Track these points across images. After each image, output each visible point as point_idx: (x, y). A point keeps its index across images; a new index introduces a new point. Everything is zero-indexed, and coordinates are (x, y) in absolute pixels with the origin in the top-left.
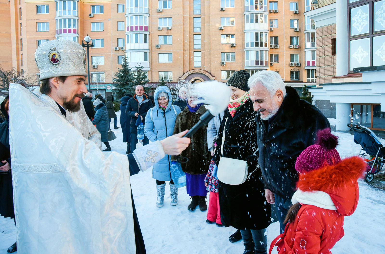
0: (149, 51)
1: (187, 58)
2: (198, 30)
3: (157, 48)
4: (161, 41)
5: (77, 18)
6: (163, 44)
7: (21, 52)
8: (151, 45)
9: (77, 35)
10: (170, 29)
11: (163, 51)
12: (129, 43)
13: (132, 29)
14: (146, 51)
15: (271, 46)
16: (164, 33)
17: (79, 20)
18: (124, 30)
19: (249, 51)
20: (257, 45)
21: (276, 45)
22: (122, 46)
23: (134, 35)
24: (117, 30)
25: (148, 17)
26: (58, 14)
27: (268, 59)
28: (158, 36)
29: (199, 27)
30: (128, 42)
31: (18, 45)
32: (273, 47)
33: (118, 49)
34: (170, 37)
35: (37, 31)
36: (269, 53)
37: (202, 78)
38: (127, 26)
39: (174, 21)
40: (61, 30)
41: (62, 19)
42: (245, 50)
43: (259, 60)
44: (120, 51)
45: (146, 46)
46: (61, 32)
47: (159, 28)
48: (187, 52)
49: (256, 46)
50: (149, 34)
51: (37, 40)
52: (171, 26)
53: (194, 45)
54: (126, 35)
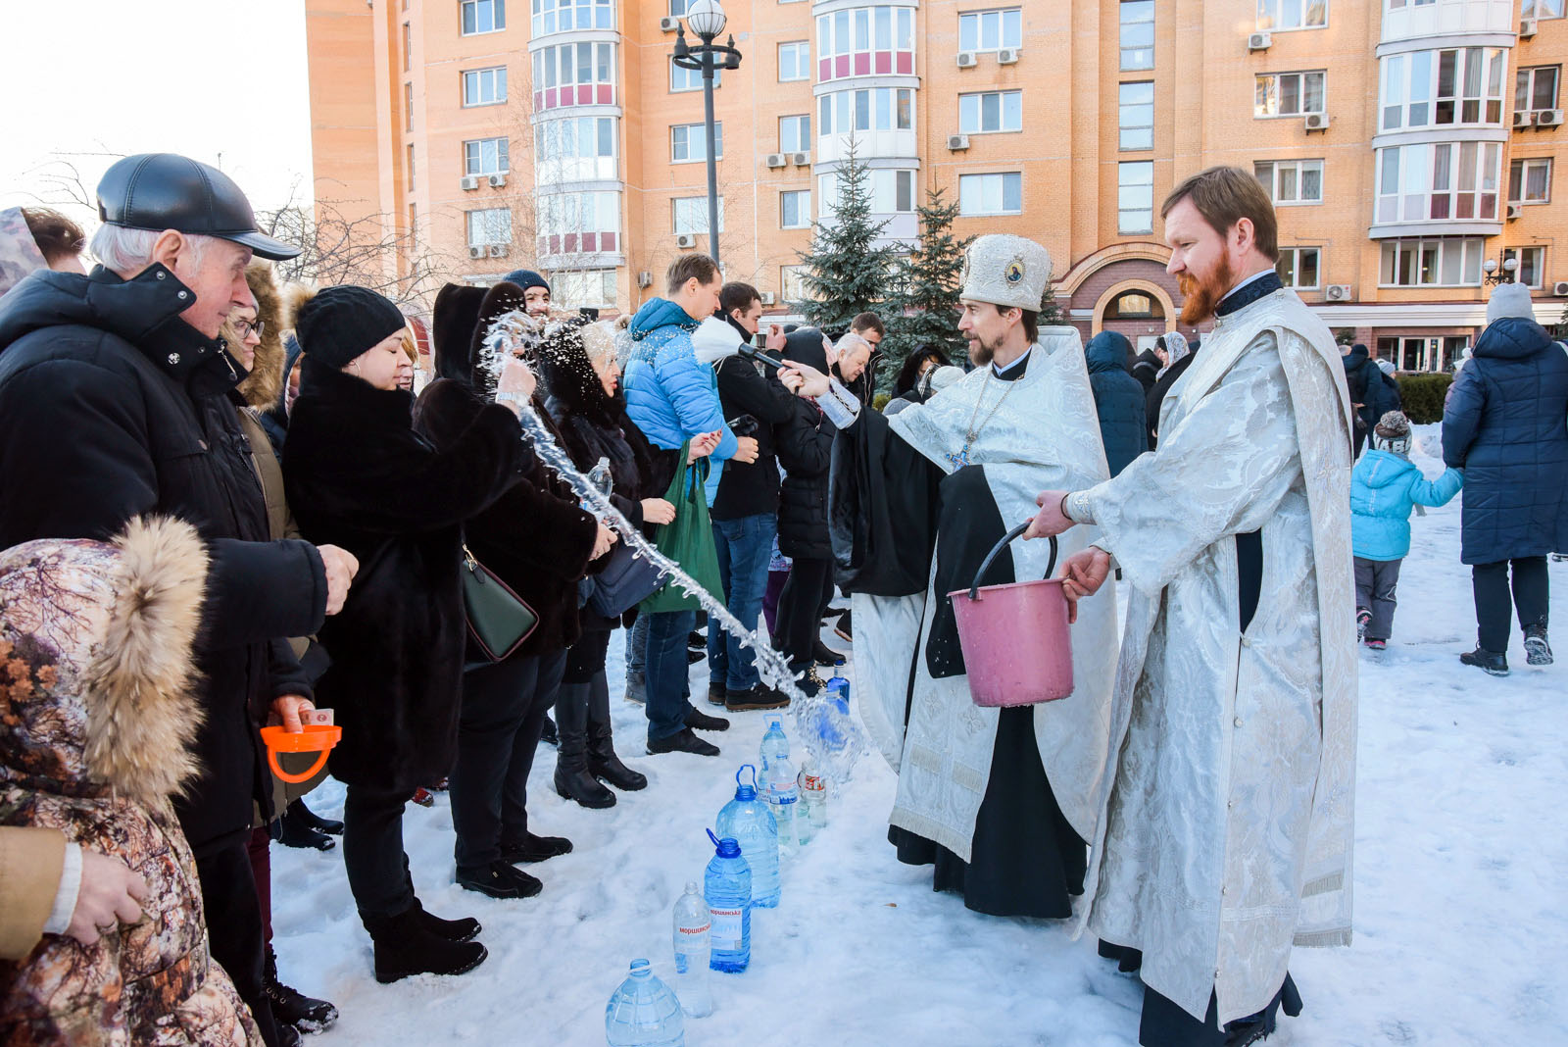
0: (916, 164)
1: (1090, 191)
2: (1140, 59)
3: (953, 151)
4: (970, 121)
5: (614, 37)
6: (980, 131)
7: (409, 198)
8: (925, 138)
9: (616, 111)
10: (1013, 58)
11: (982, 165)
12: (829, 132)
13: (842, 70)
14: (904, 165)
15: (1517, 118)
16: (986, 80)
17: (622, 47)
18: (808, 77)
19: (1396, 148)
20: (1445, 113)
21: (1545, 113)
22: (799, 151)
23: (852, 95)
24: (778, 81)
25: (913, 10)
26: (539, 28)
27: (1499, 187)
28: (959, 94)
29: (1146, 48)
30: (826, 130)
31: (401, 169)
32: (1526, 121)
33: (781, 162)
34: (1012, 96)
35: (462, 107)
36: (1505, 154)
37: (1160, 286)
38: (820, 58)
39: (1029, 24)
40: (551, 95)
41: (554, 47)
42: (1376, 143)
43: (1454, 191)
44: (792, 171)
45: (905, 143)
46: (551, 104)
47: (964, 58)
48: (1090, 166)
49: (1439, 121)
50: (917, 90)
51: (464, 143)
52: (1020, 47)
53: (1122, 131)
54: (819, 98)
